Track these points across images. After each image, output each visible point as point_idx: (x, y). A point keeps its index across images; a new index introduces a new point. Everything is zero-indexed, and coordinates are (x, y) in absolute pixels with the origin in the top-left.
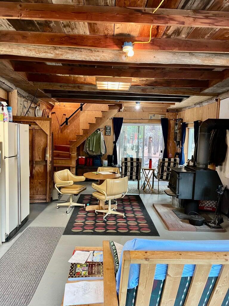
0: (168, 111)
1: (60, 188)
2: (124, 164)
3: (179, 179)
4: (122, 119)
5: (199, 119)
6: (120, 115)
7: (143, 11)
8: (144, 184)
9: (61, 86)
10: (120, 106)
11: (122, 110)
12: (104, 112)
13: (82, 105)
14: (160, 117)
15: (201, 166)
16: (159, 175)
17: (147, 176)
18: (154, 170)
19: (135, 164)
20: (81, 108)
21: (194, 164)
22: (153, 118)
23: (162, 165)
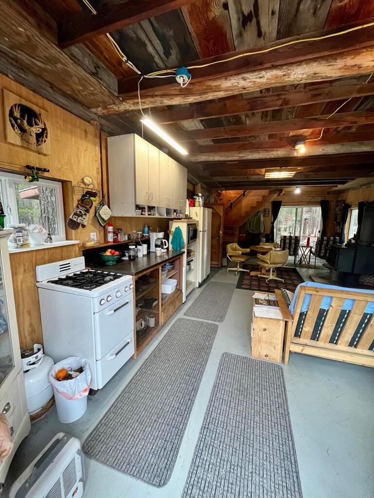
0: (328, 193)
1: (230, 256)
2: (282, 241)
3: (339, 254)
4: (281, 202)
5: (366, 199)
6: (279, 199)
7: (318, 118)
8: (301, 259)
9: (233, 178)
10: (281, 191)
11: (281, 194)
12: (264, 196)
13: (244, 192)
14: (320, 199)
15: (364, 244)
16: (317, 252)
17: (304, 252)
18: (311, 247)
19: (293, 241)
20: (244, 195)
21: (356, 242)
22: (312, 200)
23: (320, 243)
